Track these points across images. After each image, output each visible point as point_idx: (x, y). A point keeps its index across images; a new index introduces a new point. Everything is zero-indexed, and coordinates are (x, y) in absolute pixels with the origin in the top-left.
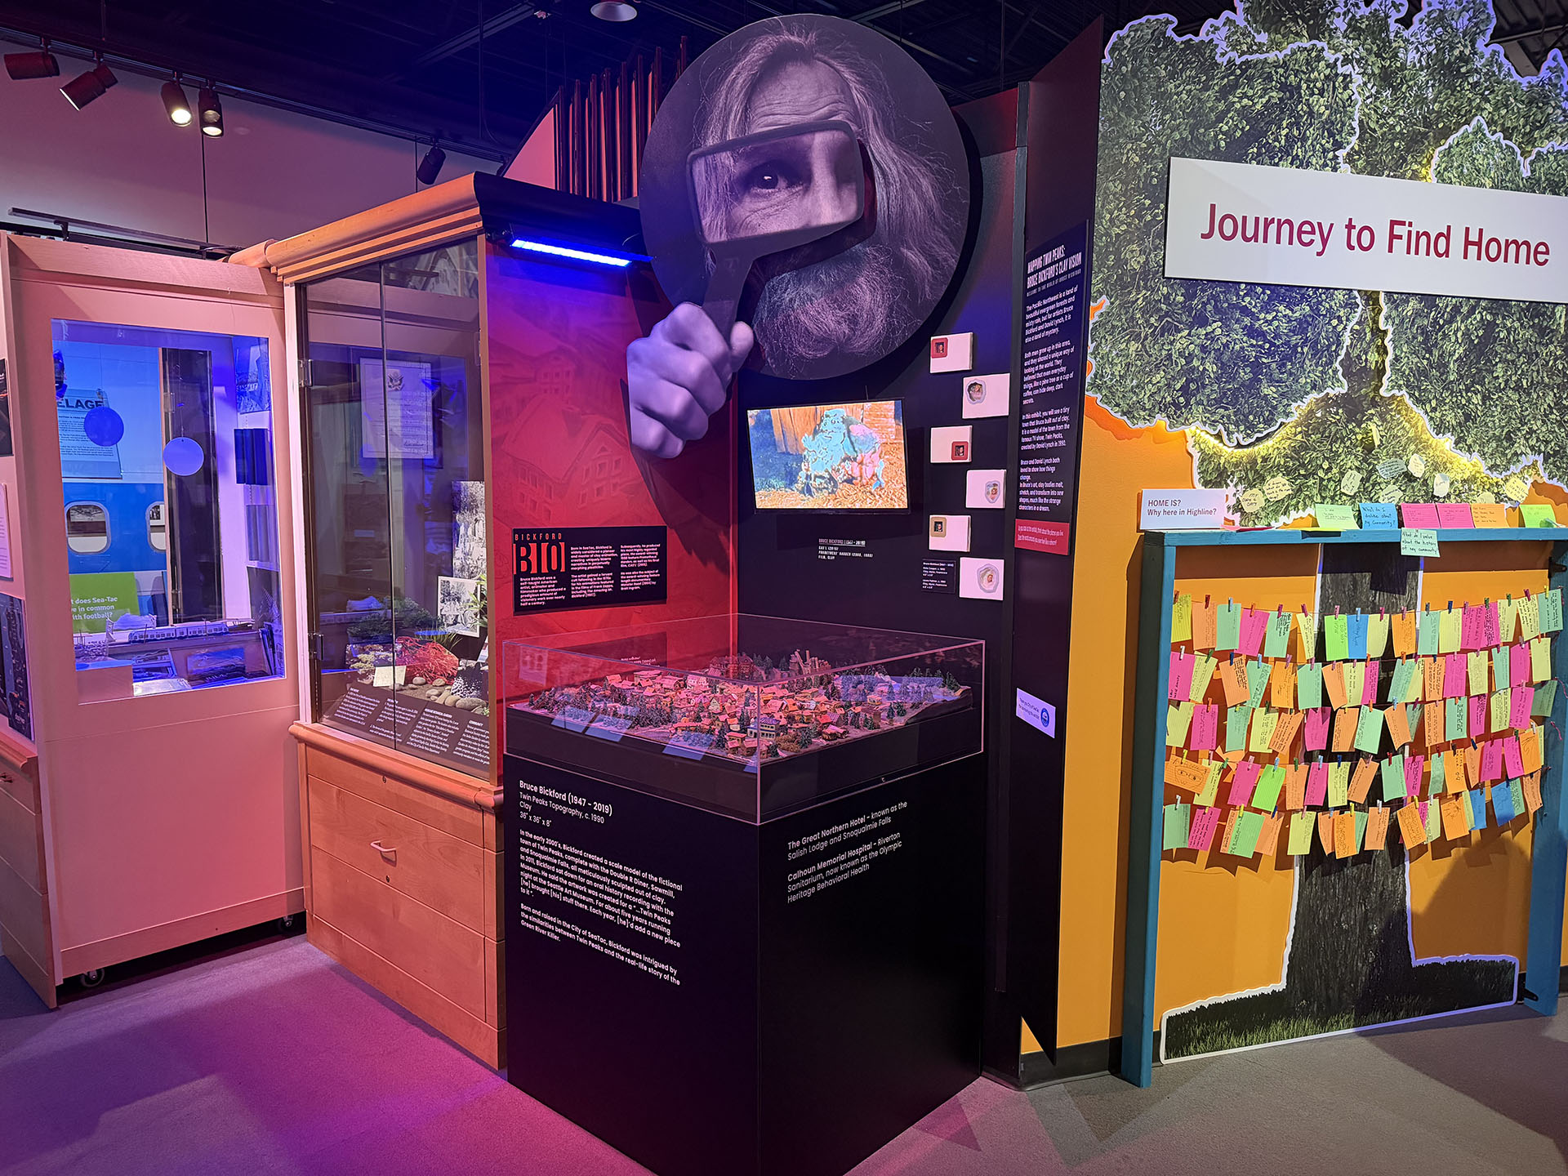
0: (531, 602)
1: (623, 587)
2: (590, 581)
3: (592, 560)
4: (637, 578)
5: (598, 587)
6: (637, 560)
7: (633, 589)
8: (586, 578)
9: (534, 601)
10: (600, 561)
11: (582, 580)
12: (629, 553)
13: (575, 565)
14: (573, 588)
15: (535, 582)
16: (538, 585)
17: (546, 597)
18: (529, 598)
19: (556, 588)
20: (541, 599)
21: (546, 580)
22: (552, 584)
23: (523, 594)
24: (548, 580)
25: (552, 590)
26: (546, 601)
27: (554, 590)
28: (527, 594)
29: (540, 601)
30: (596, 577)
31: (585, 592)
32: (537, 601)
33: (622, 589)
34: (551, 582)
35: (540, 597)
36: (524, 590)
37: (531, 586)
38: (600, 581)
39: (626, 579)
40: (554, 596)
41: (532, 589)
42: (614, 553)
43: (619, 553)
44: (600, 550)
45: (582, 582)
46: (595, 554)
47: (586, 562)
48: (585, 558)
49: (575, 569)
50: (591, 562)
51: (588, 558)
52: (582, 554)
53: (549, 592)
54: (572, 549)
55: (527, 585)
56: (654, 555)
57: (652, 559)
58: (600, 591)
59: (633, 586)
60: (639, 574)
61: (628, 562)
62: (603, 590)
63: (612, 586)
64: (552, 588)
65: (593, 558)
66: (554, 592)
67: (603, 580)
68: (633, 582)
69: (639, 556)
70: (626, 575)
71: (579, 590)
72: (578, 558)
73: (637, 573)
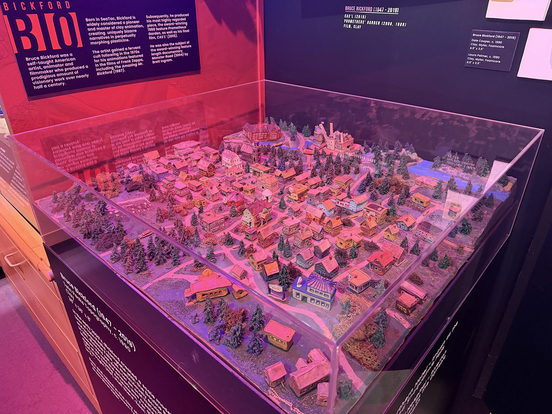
0: (47, 84)
1: (155, 60)
2: (116, 57)
3: (115, 32)
4: (168, 50)
5: (126, 62)
6: (166, 31)
7: (165, 61)
8: (111, 53)
9: (50, 83)
10: (124, 34)
11: (106, 55)
12: (157, 23)
13: (94, 39)
14: (97, 65)
15: (48, 60)
16: (51, 64)
17: (65, 77)
18: (43, 80)
19: (75, 66)
20: (60, 80)
21: (60, 58)
22: (70, 62)
23: (34, 76)
24: (64, 58)
25: (70, 69)
26: (65, 81)
27: (73, 68)
28: (39, 75)
29: (58, 82)
30: (122, 52)
31: (112, 68)
32: (54, 82)
33: (153, 62)
34: (68, 60)
35: (57, 77)
36: (34, 71)
37: (42, 66)
38: (127, 55)
39: (157, 52)
40: (75, 75)
41: (44, 70)
42: (139, 24)
43: (145, 24)
44: (123, 21)
45: (106, 58)
46: (116, 25)
47: (107, 35)
48: (106, 31)
49: (96, 43)
50: (114, 35)
51: (109, 31)
52: (100, 26)
53: (68, 72)
54: (87, 20)
55: (37, 65)
56: (185, 25)
57: (182, 30)
58: (129, 66)
59: (165, 59)
60: (169, 46)
61: (156, 33)
62: (133, 65)
63: (141, 60)
64: (71, 66)
65: (115, 30)
66: (74, 71)
67: (131, 55)
68: (165, 55)
69: (167, 27)
70: (156, 48)
71: (104, 67)
72: (96, 31)
73: (168, 45)
